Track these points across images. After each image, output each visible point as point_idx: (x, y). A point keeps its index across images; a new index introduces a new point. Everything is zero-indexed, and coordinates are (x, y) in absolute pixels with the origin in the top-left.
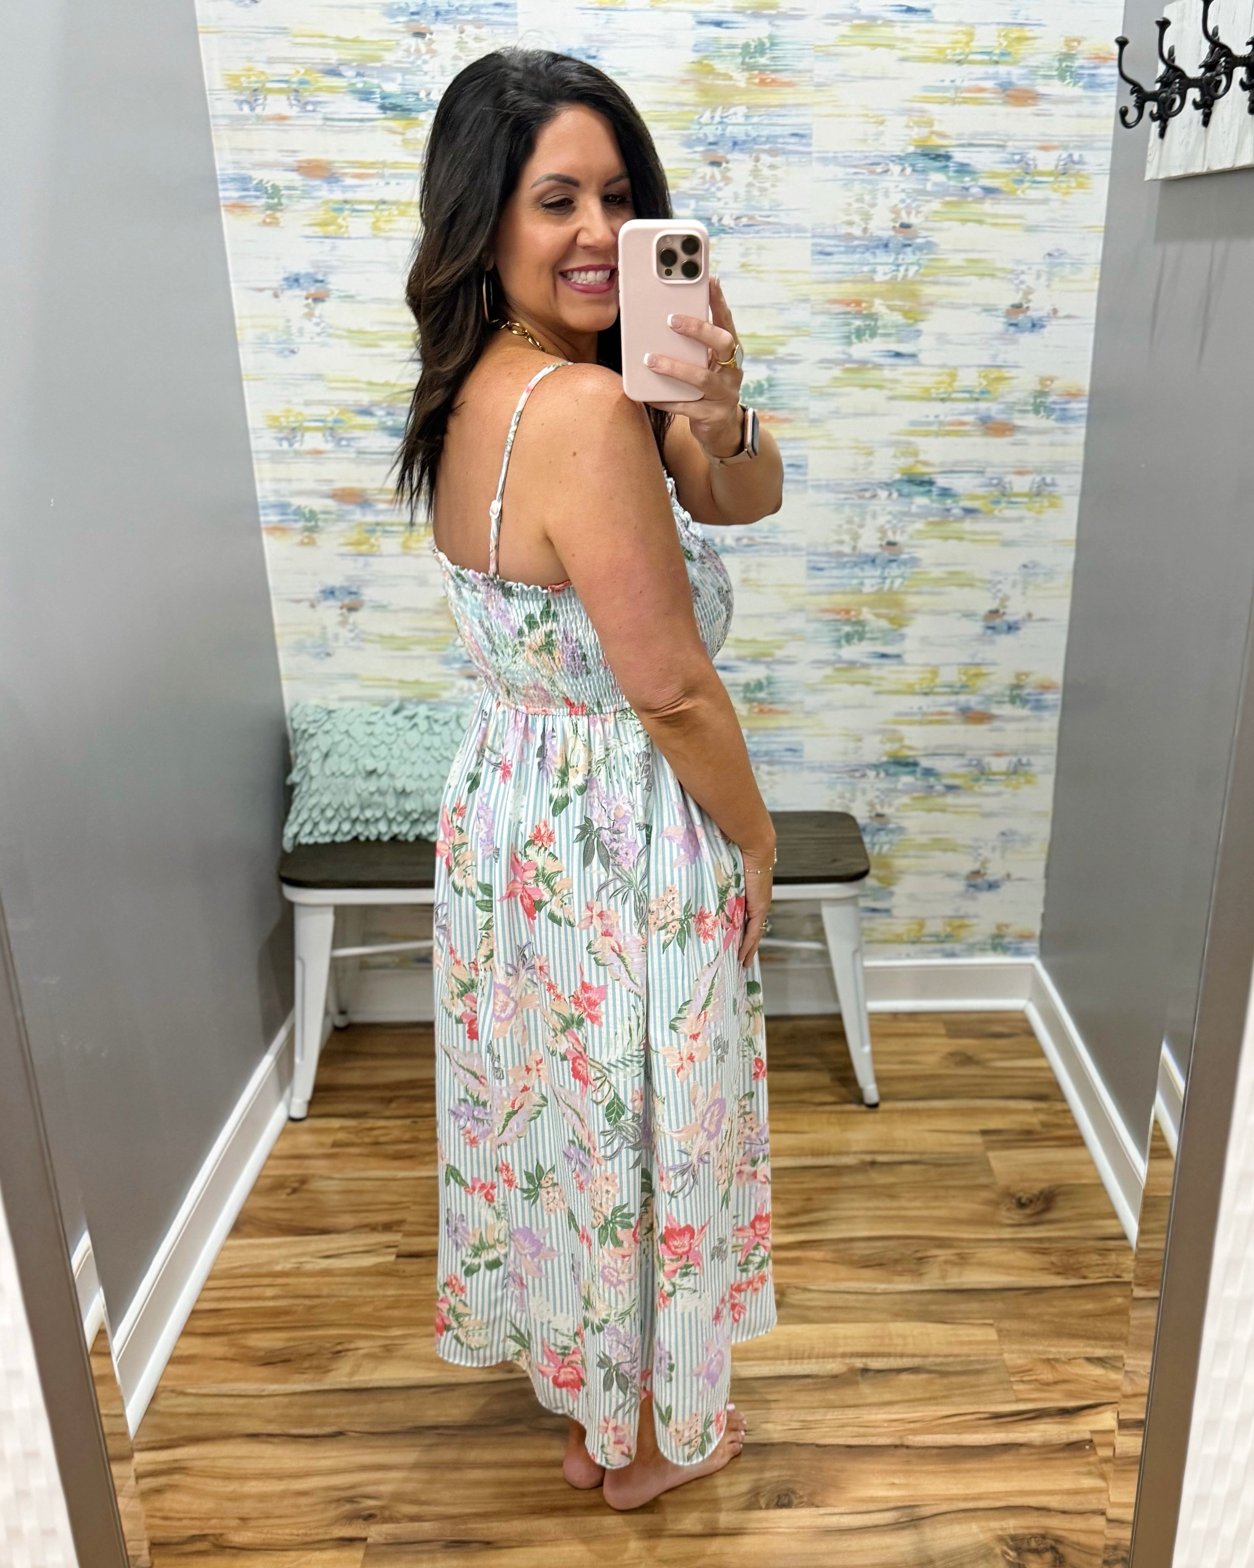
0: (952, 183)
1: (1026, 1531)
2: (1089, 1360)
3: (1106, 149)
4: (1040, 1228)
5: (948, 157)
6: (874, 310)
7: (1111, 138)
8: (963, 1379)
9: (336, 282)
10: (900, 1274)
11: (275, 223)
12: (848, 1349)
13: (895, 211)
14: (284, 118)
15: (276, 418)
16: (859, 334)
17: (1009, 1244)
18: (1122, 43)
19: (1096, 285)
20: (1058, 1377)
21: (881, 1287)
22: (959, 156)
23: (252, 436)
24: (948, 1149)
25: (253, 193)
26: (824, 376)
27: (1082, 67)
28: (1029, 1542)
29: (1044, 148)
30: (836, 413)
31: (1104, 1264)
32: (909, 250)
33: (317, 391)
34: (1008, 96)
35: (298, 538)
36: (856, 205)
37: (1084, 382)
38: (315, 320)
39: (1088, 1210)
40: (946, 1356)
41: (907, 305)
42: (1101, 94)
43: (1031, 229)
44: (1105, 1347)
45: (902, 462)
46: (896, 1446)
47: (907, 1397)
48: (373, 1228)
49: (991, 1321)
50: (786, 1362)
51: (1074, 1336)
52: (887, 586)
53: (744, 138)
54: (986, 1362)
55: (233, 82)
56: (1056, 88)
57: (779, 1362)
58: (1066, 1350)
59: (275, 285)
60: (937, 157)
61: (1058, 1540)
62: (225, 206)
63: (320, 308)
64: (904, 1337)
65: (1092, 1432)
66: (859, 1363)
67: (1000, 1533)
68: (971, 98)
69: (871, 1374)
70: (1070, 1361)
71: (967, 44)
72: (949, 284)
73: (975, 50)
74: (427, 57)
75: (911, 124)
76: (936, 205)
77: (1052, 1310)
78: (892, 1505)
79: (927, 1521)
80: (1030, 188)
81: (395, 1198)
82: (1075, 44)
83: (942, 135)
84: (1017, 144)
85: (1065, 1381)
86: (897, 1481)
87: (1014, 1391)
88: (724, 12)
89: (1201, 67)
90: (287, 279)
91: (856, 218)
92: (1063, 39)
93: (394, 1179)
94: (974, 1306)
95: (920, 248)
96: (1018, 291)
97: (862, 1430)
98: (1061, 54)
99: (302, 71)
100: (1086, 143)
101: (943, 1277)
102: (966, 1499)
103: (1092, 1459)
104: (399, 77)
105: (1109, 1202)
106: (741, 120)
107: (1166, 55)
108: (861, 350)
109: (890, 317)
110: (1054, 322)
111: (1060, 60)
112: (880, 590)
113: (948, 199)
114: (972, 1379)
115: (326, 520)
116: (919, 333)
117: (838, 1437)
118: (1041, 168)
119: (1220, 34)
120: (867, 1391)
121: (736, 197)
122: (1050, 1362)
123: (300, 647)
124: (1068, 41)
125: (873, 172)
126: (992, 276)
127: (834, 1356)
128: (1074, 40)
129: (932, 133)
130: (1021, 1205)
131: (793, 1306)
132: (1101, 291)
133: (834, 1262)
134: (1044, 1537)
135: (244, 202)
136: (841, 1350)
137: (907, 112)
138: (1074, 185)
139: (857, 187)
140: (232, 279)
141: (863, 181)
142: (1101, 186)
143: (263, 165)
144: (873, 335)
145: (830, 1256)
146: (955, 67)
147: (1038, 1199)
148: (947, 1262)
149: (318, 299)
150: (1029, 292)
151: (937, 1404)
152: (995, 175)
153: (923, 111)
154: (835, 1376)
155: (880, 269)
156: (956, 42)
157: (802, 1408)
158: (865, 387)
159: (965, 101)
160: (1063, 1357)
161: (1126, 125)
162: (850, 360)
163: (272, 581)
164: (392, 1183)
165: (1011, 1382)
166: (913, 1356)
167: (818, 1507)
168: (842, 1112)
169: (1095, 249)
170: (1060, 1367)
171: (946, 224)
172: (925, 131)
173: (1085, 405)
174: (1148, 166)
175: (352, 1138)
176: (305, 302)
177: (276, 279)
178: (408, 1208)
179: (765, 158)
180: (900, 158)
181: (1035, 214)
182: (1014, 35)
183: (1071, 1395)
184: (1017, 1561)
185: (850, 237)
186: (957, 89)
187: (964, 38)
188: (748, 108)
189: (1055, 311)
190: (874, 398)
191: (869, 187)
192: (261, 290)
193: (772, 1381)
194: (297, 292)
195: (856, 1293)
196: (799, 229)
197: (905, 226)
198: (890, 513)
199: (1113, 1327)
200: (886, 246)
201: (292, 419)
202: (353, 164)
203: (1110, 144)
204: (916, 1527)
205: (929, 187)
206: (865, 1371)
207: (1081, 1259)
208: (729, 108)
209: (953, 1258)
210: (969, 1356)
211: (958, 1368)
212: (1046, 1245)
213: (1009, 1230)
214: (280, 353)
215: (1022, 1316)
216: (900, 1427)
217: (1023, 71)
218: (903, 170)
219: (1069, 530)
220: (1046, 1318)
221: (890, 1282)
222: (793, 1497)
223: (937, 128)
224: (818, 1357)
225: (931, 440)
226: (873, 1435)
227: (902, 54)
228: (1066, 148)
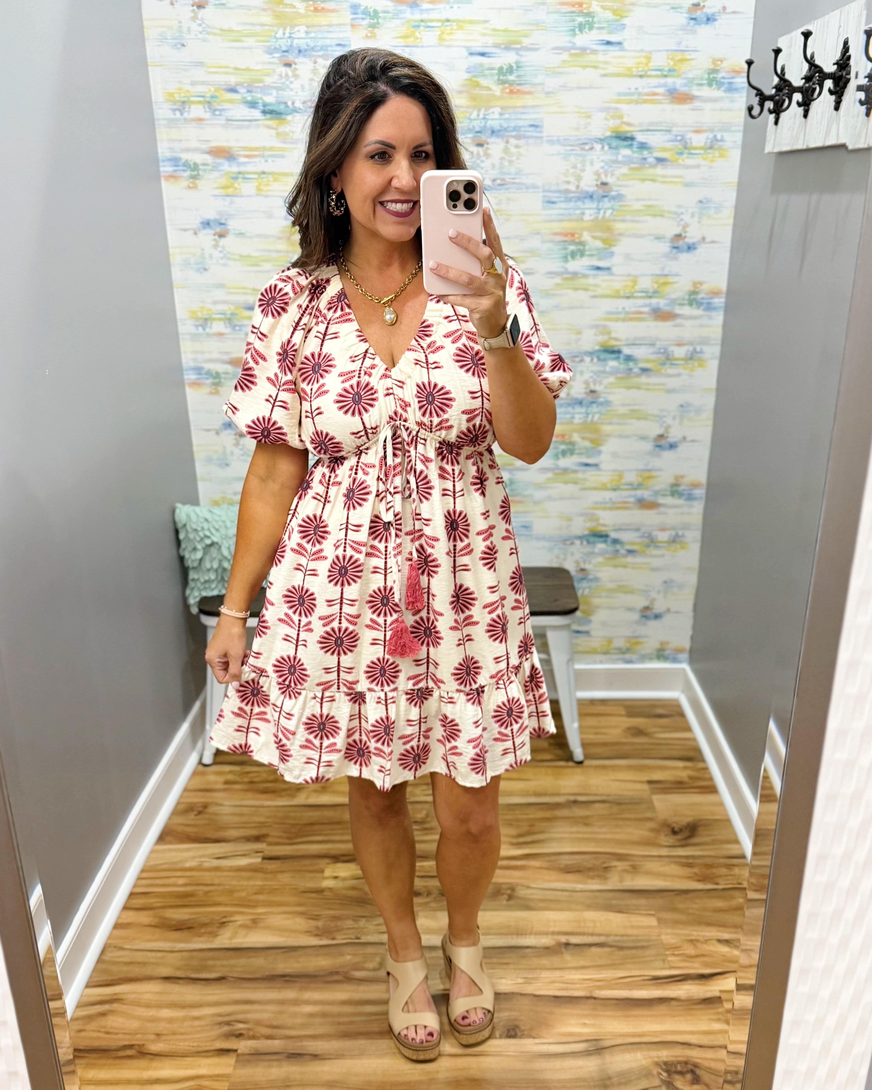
0: (635, 155)
1: (674, 1059)
2: (719, 941)
3: (738, 131)
4: (688, 848)
5: (632, 139)
6: (583, 239)
7: (742, 124)
8: (634, 952)
9: (232, 225)
10: (592, 878)
11: (195, 187)
12: (556, 929)
13: (597, 174)
14: (201, 120)
15: (195, 312)
16: (573, 255)
17: (667, 860)
18: (750, 63)
19: (731, 221)
20: (698, 952)
21: (579, 886)
22: (640, 138)
23: (179, 324)
24: (626, 793)
25: (181, 168)
26: (549, 283)
27: (723, 78)
28: (676, 1067)
29: (697, 132)
30: (557, 307)
31: (730, 875)
32: (606, 199)
33: (219, 294)
34: (674, 98)
35: (208, 390)
36: (571, 171)
37: (723, 286)
38: (220, 249)
39: (719, 837)
40: (622, 936)
41: (605, 235)
42: (736, 95)
43: (687, 185)
44: (730, 933)
45: (601, 338)
46: (587, 998)
47: (595, 964)
48: (249, 839)
49: (653, 912)
50: (515, 937)
51: (709, 924)
52: (589, 419)
53: (499, 128)
54: (649, 941)
55: (170, 97)
56: (706, 92)
57: (510, 937)
58: (704, 934)
59: (195, 226)
60: (626, 139)
61: (696, 1065)
62: (165, 177)
63: (223, 241)
64: (594, 921)
65: (721, 991)
66: (563, 939)
67: (656, 1059)
68: (649, 100)
69: (571, 947)
70: (707, 941)
71: (647, 64)
72: (633, 221)
73: (651, 68)
74: (292, 79)
75: (608, 117)
76: (625, 170)
77: (695, 906)
78: (584, 1038)
79: (608, 1050)
80: (688, 158)
81: (262, 819)
82: (719, 63)
83: (629, 124)
84: (679, 129)
85: (703, 955)
86: (587, 1022)
87: (669, 961)
88: (487, 47)
89: (802, 79)
90: (202, 223)
91: (572, 179)
92: (710, 60)
93: (263, 807)
94: (642, 901)
95: (614, 198)
96: (678, 225)
97: (565, 985)
98: (709, 69)
99: (213, 89)
100: (726, 128)
101: (621, 881)
102: (634, 1035)
103: (720, 1010)
104: (274, 92)
105: (735, 833)
106: (497, 116)
107: (779, 71)
108: (574, 265)
109: (593, 243)
110: (703, 246)
111: (709, 74)
112: (585, 423)
113: (632, 166)
114: (640, 952)
115: (225, 378)
116: (612, 254)
117: (549, 990)
118: (695, 144)
119: (816, 57)
120: (568, 958)
121: (493, 166)
122: (692, 942)
123: (209, 460)
124: (714, 61)
125: (583, 149)
126: (662, 216)
127: (546, 933)
128: (718, 60)
129: (623, 123)
130: (674, 832)
131: (520, 898)
132: (735, 225)
133: (548, 869)
134: (686, 1063)
135: (176, 174)
136: (551, 929)
137: (607, 109)
138: (717, 155)
139: (573, 159)
140: (168, 223)
141: (576, 155)
142: (735, 156)
143: (187, 150)
144: (582, 255)
145: (545, 865)
146: (638, 80)
147: (686, 828)
148: (625, 871)
149: (221, 236)
150: (686, 226)
151: (615, 969)
152: (664, 150)
153: (617, 109)
154: (547, 948)
155: (587, 212)
156: (638, 63)
157: (525, 969)
158: (576, 289)
159: (645, 102)
160: (701, 939)
161: (752, 117)
162: (567, 272)
163: (192, 417)
164: (261, 809)
165: (667, 955)
166: (600, 935)
167: (534, 1038)
168: (556, 767)
169: (731, 197)
170: (699, 945)
171: (631, 182)
172: (618, 122)
173: (723, 300)
174: (767, 143)
175: (238, 779)
176: (213, 237)
177: (195, 223)
178: (270, 826)
179: (513, 141)
180: (601, 140)
181: (691, 175)
182: (677, 58)
183: (706, 965)
184: (668, 1079)
185: (567, 191)
186: (640, 94)
187: (644, 61)
188: (502, 108)
189: (704, 239)
190: (582, 296)
191: (581, 159)
192: (185, 230)
193: (505, 950)
194: (208, 231)
195: (562, 890)
196: (534, 187)
197: (604, 184)
198: (592, 371)
199: (735, 918)
200: (591, 197)
201: (205, 312)
202: (244, 149)
203: (741, 128)
204: (599, 1054)
205: (620, 158)
206: (567, 945)
207: (715, 871)
208: (489, 109)
209: (628, 868)
210: (637, 936)
211: (631, 944)
212: (690, 861)
213: (666, 849)
214: (198, 270)
215: (674, 910)
216: (591, 984)
217: (684, 81)
218: (603, 148)
219: (713, 383)
220: (691, 911)
221: (585, 883)
222: (518, 1031)
223: (626, 119)
224: (536, 934)
225: (620, 324)
226: (572, 989)
227: (602, 72)
228: (712, 131)
